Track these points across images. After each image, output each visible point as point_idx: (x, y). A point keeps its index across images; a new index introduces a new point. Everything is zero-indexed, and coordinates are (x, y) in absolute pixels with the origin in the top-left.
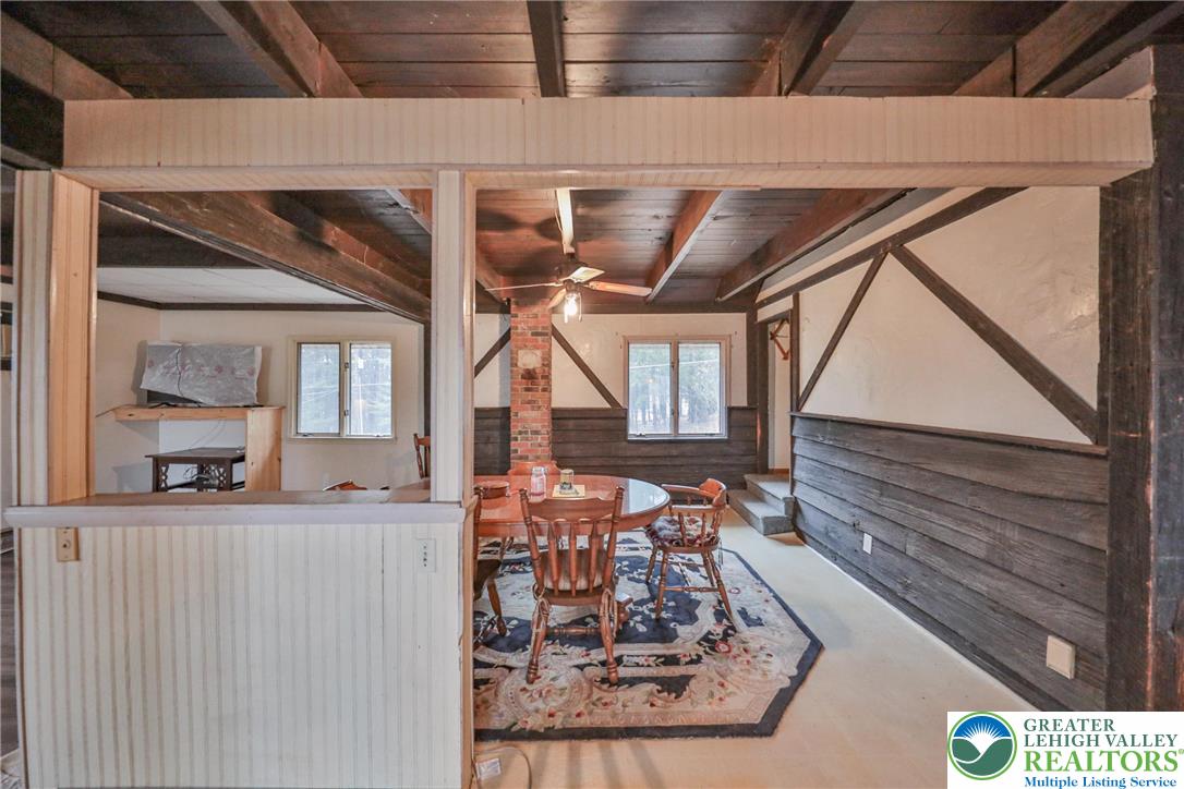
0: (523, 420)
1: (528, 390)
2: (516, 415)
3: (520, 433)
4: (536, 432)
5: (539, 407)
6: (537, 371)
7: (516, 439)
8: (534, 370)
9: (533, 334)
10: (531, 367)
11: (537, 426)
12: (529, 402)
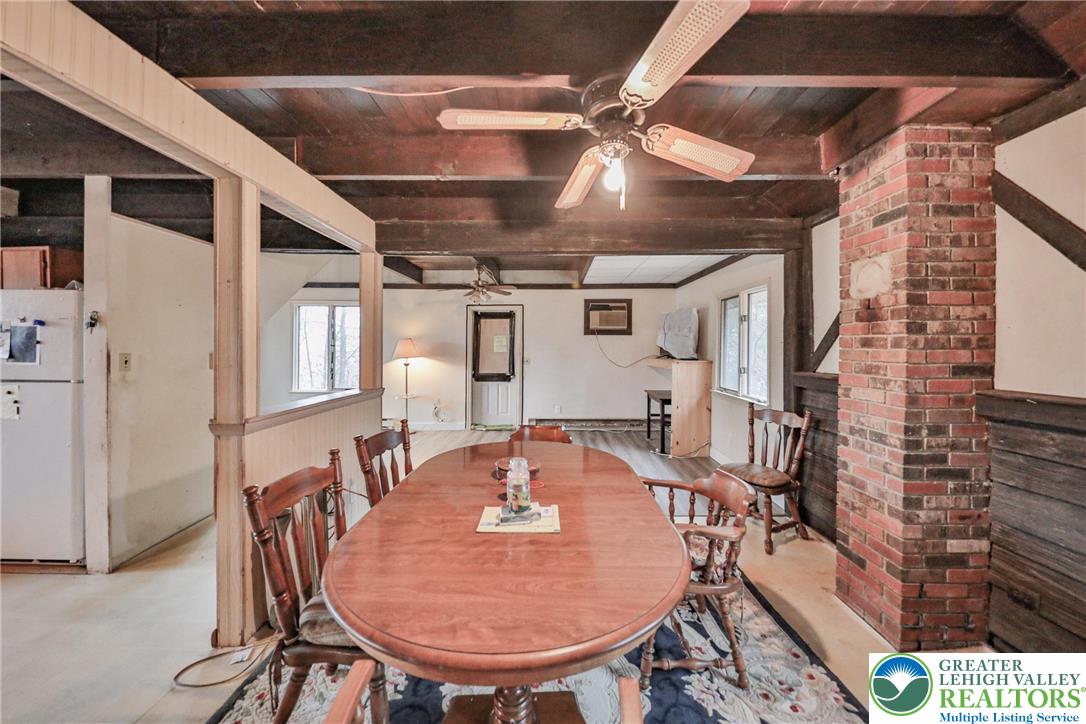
0: (857, 405)
1: (866, 343)
2: (848, 390)
3: (852, 431)
4: (880, 438)
5: (886, 383)
6: (883, 301)
7: (845, 442)
8: (876, 299)
9: (876, 224)
10: (871, 295)
11: (877, 423)
12: (868, 370)
